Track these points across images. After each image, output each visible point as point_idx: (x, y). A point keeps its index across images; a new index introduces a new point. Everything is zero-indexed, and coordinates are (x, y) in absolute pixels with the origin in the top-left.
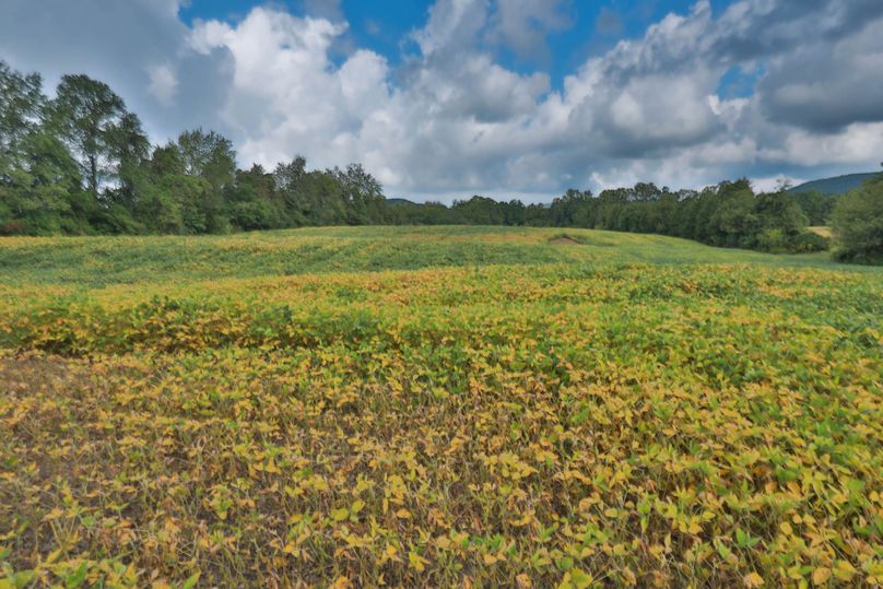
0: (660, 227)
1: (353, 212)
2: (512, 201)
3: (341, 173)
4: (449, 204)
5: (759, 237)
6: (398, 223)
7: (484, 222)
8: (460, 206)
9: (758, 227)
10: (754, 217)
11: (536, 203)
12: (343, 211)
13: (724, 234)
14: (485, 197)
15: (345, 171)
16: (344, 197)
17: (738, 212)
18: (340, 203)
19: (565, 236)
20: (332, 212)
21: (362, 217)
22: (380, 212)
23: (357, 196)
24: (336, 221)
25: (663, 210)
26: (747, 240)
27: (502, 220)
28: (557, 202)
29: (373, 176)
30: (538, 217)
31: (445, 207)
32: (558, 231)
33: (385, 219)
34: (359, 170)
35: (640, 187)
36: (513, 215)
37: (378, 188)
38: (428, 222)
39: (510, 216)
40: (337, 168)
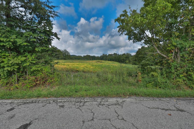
0: (115, 60)
1: (65, 58)
2: (94, 56)
3: (62, 51)
4: (83, 56)
5: (126, 62)
6: (73, 59)
7: (88, 59)
8: (85, 56)
9: (126, 60)
10: (125, 59)
11: (98, 56)
12: (63, 57)
13: (122, 61)
14: (89, 55)
15: (63, 50)
16: (63, 55)
17: (123, 58)
18: (62, 56)
19: (99, 62)
20: (61, 57)
21: (66, 58)
22: (70, 58)
23: (65, 55)
24: (62, 59)
25: (115, 58)
26: (124, 62)
27: (92, 59)
28: (101, 56)
29: (68, 51)
30: (98, 58)
31: (82, 57)
32: (98, 61)
33: (71, 59)
34: (66, 50)
35: (115, 54)
36: (94, 58)
37: (69, 53)
38: (79, 59)
39: (93, 58)
40: (62, 50)
